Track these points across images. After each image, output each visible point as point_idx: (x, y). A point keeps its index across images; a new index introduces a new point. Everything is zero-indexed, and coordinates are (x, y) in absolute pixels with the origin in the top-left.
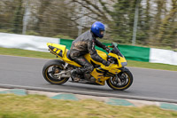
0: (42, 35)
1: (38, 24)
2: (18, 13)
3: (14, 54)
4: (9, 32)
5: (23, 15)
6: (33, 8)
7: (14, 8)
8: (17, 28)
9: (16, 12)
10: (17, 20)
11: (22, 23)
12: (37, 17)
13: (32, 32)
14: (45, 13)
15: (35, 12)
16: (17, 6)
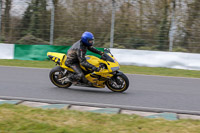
0: (190, 51)
1: (186, 38)
2: (163, 28)
3: (160, 73)
4: (153, 49)
5: (169, 30)
6: (179, 21)
7: (158, 22)
8: (162, 45)
9: (160, 26)
10: (162, 36)
11: (168, 38)
12: (184, 31)
13: (179, 48)
14: (194, 25)
15: (182, 25)
16: (162, 20)
